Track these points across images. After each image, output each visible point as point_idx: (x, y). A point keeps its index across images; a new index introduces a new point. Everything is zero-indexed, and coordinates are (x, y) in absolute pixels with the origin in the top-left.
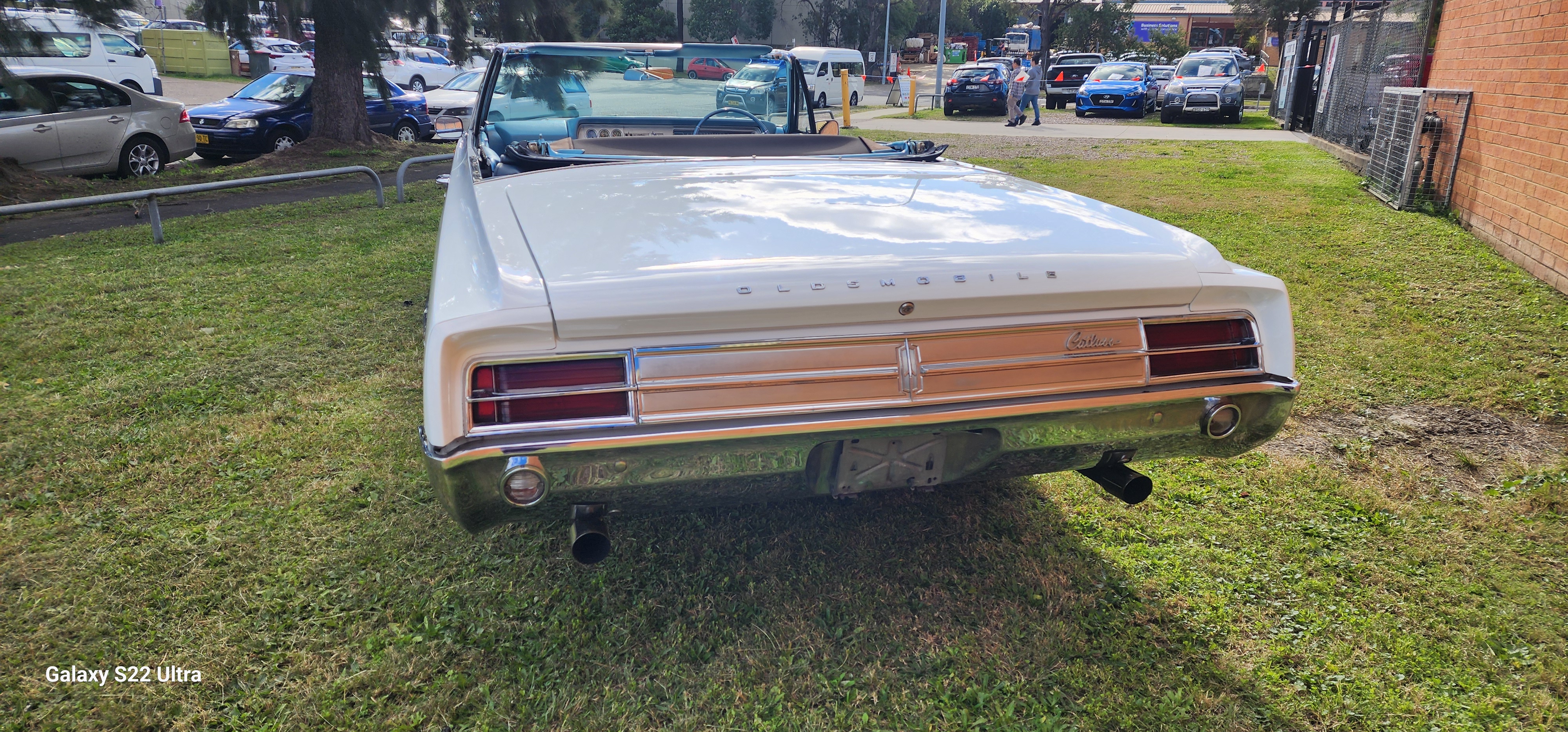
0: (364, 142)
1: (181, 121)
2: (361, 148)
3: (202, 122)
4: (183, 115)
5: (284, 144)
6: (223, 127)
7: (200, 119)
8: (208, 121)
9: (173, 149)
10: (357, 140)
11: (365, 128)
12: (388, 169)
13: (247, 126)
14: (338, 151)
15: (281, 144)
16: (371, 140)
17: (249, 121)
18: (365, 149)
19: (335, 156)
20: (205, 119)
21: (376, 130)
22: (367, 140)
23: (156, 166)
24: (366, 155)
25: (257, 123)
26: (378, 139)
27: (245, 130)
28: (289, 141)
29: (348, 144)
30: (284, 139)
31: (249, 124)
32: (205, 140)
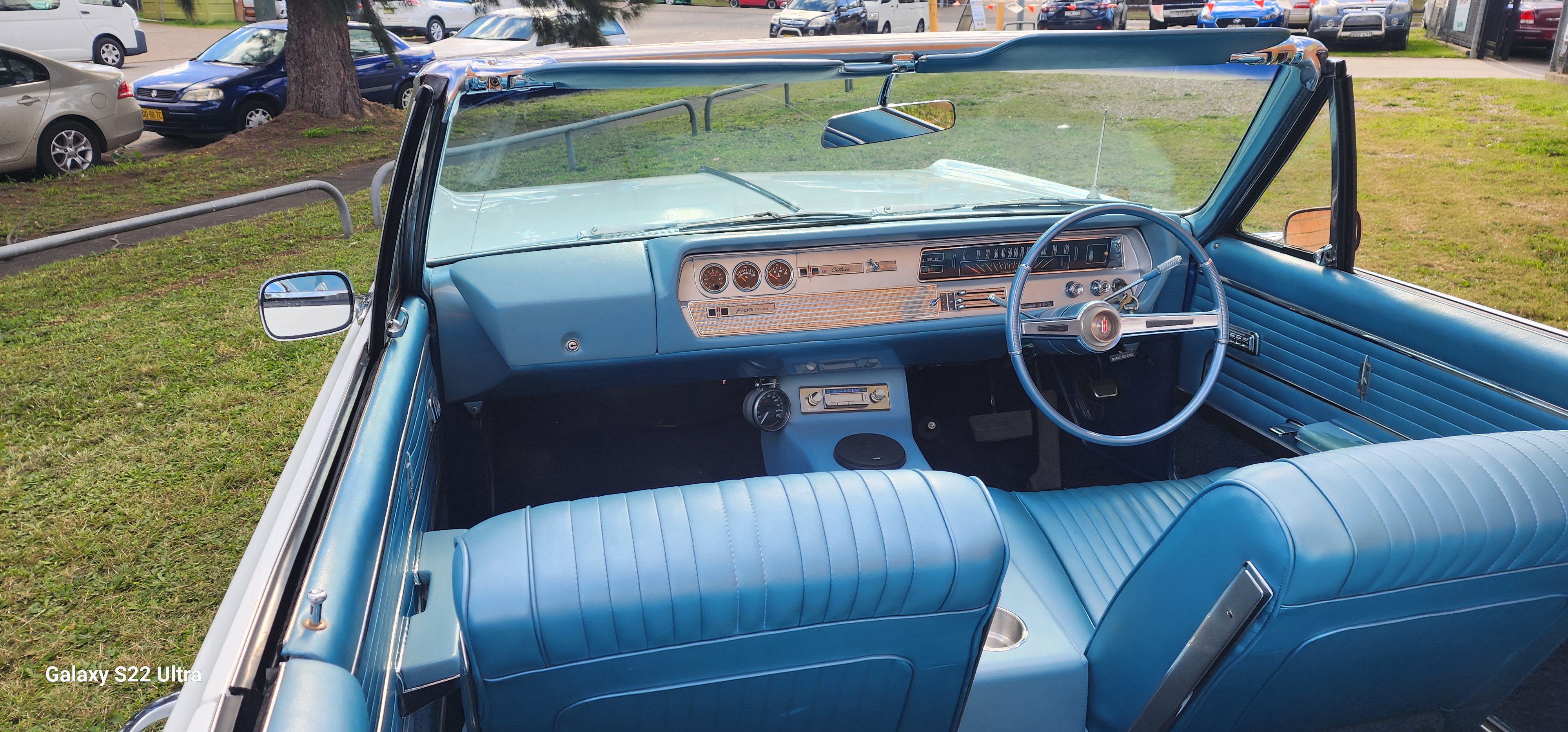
0: (354, 115)
1: (120, 97)
2: (349, 124)
3: (154, 94)
4: (123, 88)
5: (257, 118)
6: (179, 100)
7: (151, 90)
8: (163, 93)
9: (111, 133)
10: (344, 112)
11: (354, 96)
12: (380, 154)
13: (210, 98)
14: (318, 130)
15: (253, 118)
16: (362, 112)
17: (211, 91)
18: (354, 124)
19: (314, 136)
20: (158, 91)
21: (371, 97)
22: (358, 113)
23: (90, 157)
24: (355, 133)
25: (221, 93)
26: (372, 110)
27: (207, 103)
28: (264, 114)
29: (333, 119)
30: (257, 112)
31: (213, 96)
32: (159, 117)
